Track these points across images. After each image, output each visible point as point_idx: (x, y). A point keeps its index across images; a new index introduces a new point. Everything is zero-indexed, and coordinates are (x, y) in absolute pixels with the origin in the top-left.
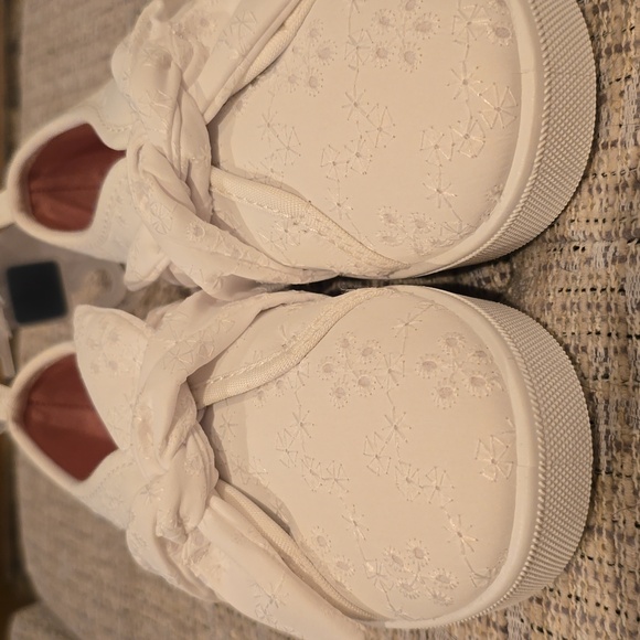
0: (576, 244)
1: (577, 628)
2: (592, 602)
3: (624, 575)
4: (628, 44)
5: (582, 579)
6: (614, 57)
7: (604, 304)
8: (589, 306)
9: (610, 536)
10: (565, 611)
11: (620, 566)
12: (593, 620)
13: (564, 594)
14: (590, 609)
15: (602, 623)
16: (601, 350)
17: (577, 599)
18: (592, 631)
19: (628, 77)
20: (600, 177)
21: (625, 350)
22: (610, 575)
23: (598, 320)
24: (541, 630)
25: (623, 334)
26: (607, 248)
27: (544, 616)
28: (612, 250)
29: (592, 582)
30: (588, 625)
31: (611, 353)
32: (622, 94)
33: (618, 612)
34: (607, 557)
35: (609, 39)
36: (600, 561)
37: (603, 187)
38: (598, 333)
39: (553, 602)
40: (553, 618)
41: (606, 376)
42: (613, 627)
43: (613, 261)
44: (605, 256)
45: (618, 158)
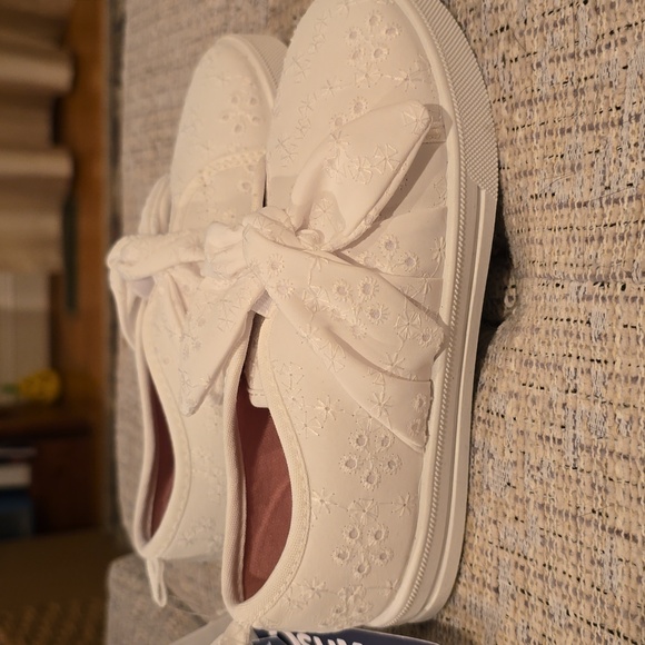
0: (558, 282)
1: (549, 591)
2: (560, 571)
3: (584, 550)
4: (598, 125)
5: (553, 552)
6: (587, 133)
7: (575, 333)
8: (565, 333)
9: (574, 517)
10: (541, 577)
11: (581, 543)
12: (560, 585)
13: (540, 564)
14: (558, 576)
15: (567, 587)
16: (572, 370)
17: (550, 568)
18: (560, 594)
19: (597, 151)
20: (575, 229)
21: (589, 371)
22: (573, 550)
23: (571, 346)
24: (523, 591)
25: (588, 358)
26: (579, 288)
27: (525, 580)
28: (582, 290)
29: (560, 555)
30: (557, 588)
31: (579, 373)
32: (592, 165)
33: (579, 579)
34: (572, 536)
35: (585, 119)
36: (567, 538)
37: (577, 239)
38: (570, 356)
39: (532, 569)
40: (532, 583)
41: (575, 391)
42: (575, 590)
43: (583, 299)
44: (577, 293)
45: (588, 216)
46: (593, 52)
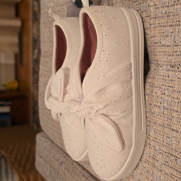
0: (161, 66)
1: (156, 144)
2: (159, 139)
3: (165, 134)
4: (173, 25)
5: (157, 134)
6: (170, 27)
7: (165, 79)
8: (162, 79)
9: (163, 126)
10: (154, 140)
11: (164, 132)
12: (158, 143)
13: (154, 137)
14: (158, 141)
15: (160, 143)
16: (164, 89)
17: (156, 138)
18: (158, 145)
19: (173, 32)
20: (166, 52)
21: (168, 89)
22: (162, 134)
23: (164, 82)
24: (149, 144)
25: (168, 86)
26: (166, 67)
27: (150, 141)
28: (167, 68)
29: (159, 135)
30: (158, 144)
31: (166, 89)
32: (171, 35)
33: (163, 142)
35: (170, 23)
36: (161, 131)
37: (166, 55)
38: (163, 85)
39: (152, 139)
40: (151, 142)
41: (164, 94)
42: (162, 144)
43: (167, 71)
44: (166, 69)
45: (170, 49)
46: (173, 6)
